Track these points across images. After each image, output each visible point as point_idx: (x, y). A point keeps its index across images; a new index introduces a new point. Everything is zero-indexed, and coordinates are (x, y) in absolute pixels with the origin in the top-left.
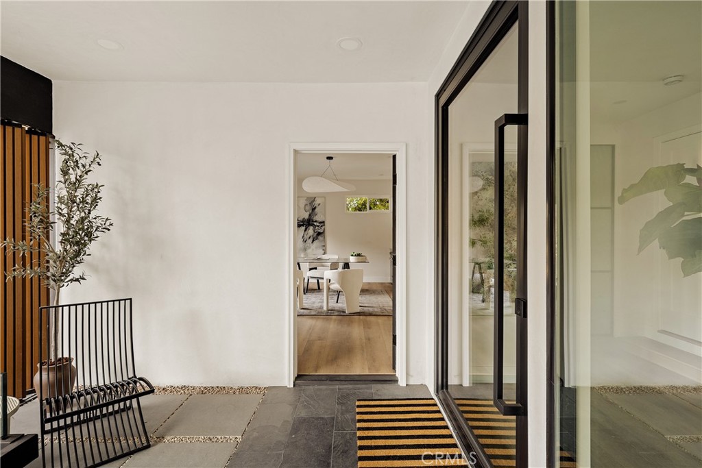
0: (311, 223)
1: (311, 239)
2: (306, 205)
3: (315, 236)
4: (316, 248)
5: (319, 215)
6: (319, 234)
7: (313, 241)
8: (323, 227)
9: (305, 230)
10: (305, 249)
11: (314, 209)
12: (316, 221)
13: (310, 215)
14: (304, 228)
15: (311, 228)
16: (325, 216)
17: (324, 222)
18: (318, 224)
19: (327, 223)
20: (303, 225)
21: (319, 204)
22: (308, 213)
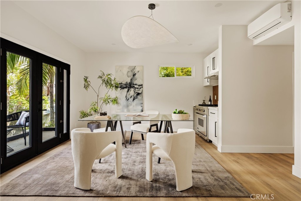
0: (132, 86)
1: (132, 98)
2: (129, 72)
3: (135, 96)
4: (136, 105)
5: (138, 80)
6: (138, 94)
7: (134, 99)
8: (142, 89)
9: (128, 91)
10: (128, 106)
11: (134, 75)
12: (136, 84)
13: (131, 80)
14: (126, 90)
15: (132, 89)
16: (143, 80)
17: (142, 85)
18: (137, 87)
19: (144, 86)
20: (126, 87)
21: (138, 72)
22: (130, 79)
